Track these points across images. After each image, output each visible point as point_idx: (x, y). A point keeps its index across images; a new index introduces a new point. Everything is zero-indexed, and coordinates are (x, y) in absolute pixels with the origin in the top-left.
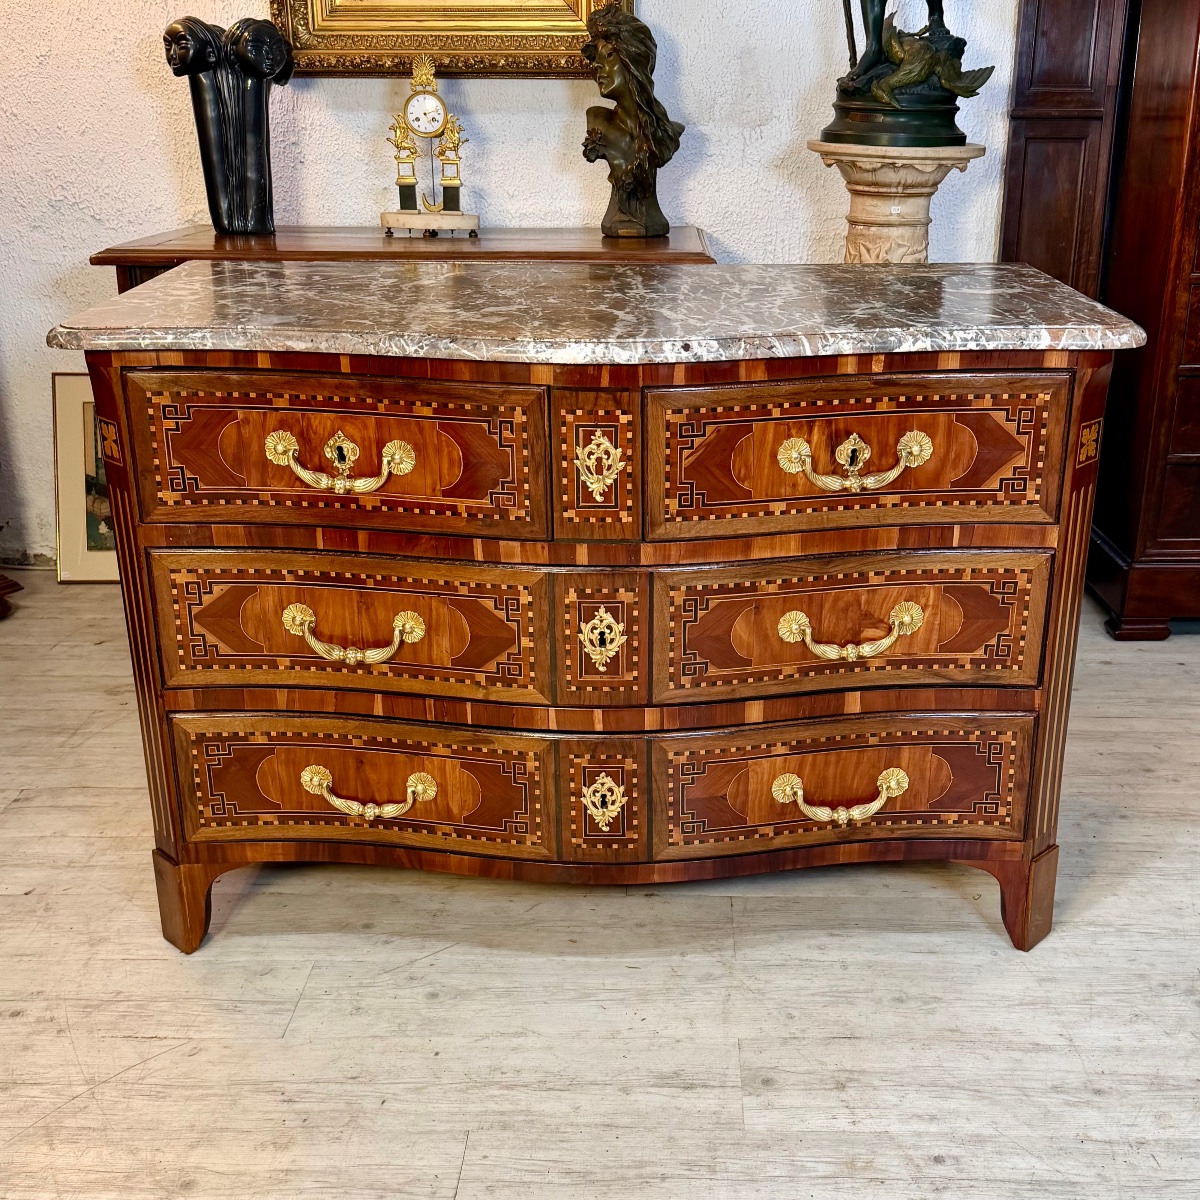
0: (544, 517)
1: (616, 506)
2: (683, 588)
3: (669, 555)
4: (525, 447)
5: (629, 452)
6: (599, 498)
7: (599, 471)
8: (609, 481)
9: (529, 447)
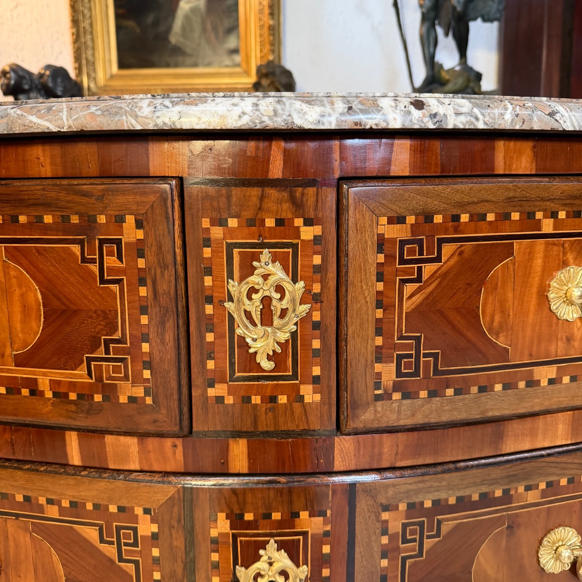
0: (176, 397)
1: (295, 376)
2: (402, 507)
3: (380, 454)
4: (142, 282)
5: (317, 288)
6: (267, 365)
7: (267, 318)
8: (283, 336)
9: (149, 282)
